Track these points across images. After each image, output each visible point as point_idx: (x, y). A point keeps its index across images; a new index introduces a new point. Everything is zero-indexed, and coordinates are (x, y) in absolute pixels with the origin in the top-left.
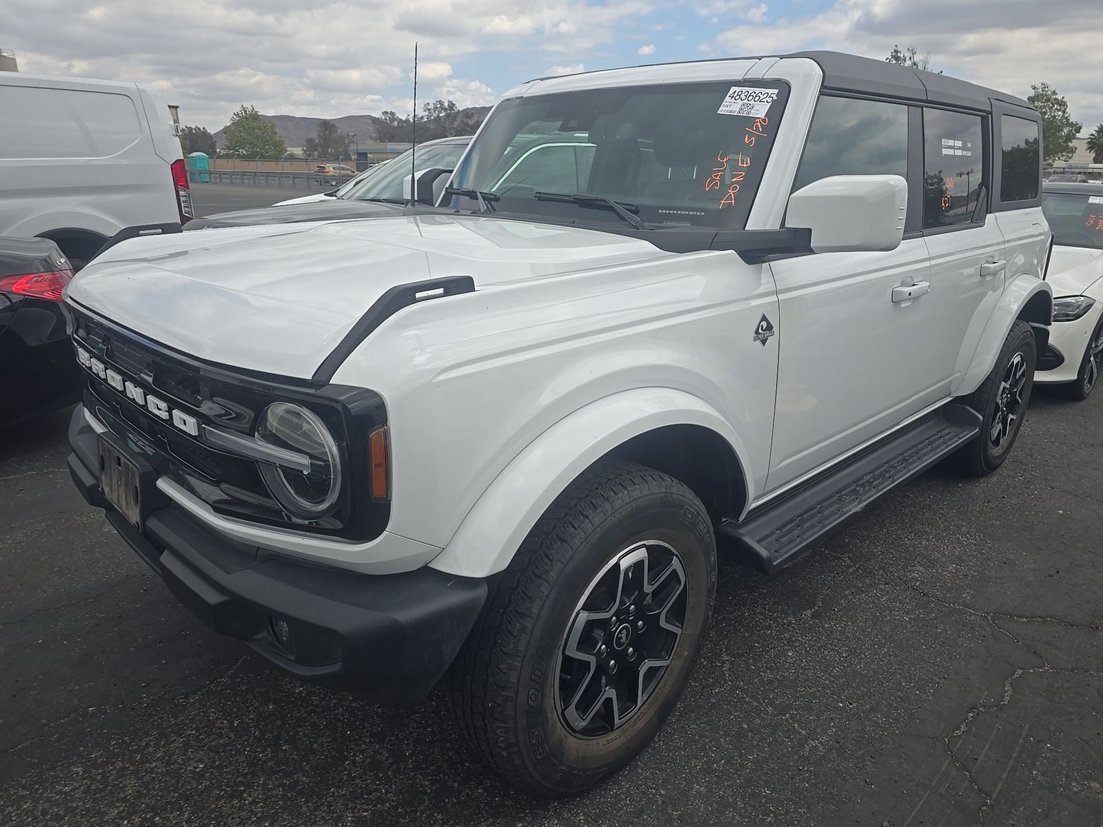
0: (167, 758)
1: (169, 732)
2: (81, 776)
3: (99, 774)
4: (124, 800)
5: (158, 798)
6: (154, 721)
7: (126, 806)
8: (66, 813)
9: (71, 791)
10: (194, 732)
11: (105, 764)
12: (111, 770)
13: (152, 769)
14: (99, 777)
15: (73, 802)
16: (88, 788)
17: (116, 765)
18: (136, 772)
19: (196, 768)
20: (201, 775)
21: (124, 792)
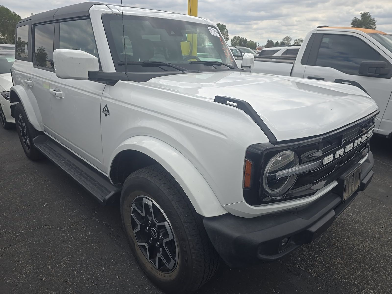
0: (341, 269)
1: (331, 272)
2: (364, 289)
3: (360, 285)
4: (363, 273)
5: (356, 265)
6: (329, 279)
7: (364, 271)
8: (379, 286)
9: (371, 289)
10: (327, 266)
11: (356, 285)
12: (356, 282)
13: (348, 271)
14: (361, 284)
15: (374, 286)
16: (367, 285)
17: (353, 282)
18: (352, 274)
19: (340, 260)
20: (341, 258)
21: (360, 274)
